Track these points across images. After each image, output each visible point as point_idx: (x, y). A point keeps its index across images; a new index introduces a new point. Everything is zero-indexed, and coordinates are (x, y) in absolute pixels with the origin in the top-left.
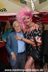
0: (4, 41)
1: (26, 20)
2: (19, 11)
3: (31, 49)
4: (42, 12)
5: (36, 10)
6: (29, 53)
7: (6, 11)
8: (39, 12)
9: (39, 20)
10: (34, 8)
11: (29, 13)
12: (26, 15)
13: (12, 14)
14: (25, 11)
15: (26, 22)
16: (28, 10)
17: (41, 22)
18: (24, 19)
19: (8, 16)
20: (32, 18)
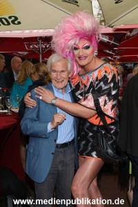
0: (13, 110)
1: (81, 52)
2: (60, 24)
3: (91, 134)
4: (122, 26)
5: (104, 21)
6: (84, 145)
7: (19, 23)
8: (112, 27)
9: (114, 51)
10: (100, 16)
11: (90, 31)
12: (81, 38)
13: (35, 31)
14: (78, 26)
15: (79, 58)
16: (88, 24)
17: (118, 57)
18: (76, 49)
19: (25, 38)
20: (96, 45)
